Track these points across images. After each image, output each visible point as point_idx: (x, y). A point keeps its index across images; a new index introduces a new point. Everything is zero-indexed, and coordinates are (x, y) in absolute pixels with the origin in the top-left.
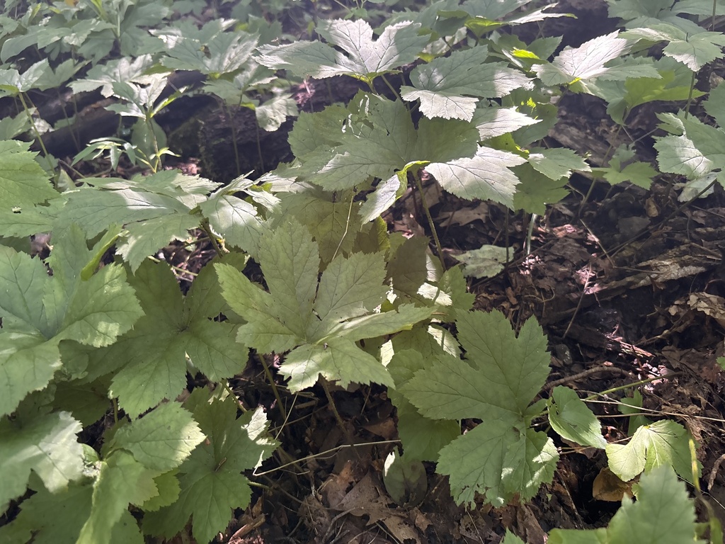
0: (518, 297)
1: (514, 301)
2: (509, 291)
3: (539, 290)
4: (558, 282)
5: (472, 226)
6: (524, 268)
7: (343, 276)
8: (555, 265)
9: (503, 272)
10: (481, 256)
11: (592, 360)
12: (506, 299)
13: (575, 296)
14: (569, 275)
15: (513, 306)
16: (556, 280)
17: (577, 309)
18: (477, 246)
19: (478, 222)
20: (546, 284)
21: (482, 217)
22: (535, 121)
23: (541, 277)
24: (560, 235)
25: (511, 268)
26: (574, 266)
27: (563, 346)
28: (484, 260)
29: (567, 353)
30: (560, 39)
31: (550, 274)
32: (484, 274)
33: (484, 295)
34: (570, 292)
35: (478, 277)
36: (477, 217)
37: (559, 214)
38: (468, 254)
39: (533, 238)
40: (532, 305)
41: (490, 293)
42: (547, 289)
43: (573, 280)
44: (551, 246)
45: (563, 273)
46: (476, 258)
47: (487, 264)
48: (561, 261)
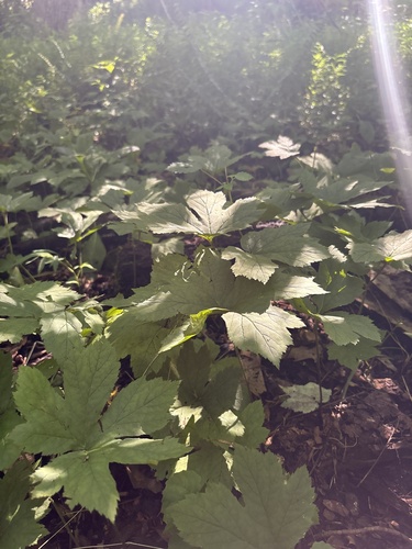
0: (323, 438)
1: (319, 440)
2: (317, 430)
3: (344, 435)
4: (364, 431)
5: (304, 363)
6: (336, 411)
7: (137, 396)
8: (364, 414)
9: (316, 411)
10: (303, 392)
11: (381, 515)
12: (312, 437)
13: (377, 448)
14: (375, 427)
15: (316, 445)
16: (362, 428)
17: (376, 461)
18: (304, 383)
19: (310, 361)
20: (351, 430)
21: (315, 357)
22: (325, 292)
23: (349, 423)
24: (379, 386)
25: (325, 409)
26: (382, 419)
27: (353, 496)
28: (305, 396)
29: (355, 503)
30: (391, 224)
31: (357, 422)
32: (300, 410)
33: (294, 429)
34: (373, 443)
35: (296, 410)
36: (311, 356)
37: (383, 367)
38: (294, 388)
39: (353, 384)
40: (334, 448)
41: (301, 428)
42: (351, 436)
43: (378, 433)
44: (365, 395)
45: (370, 423)
46: (298, 393)
47: (305, 400)
48: (371, 412)
